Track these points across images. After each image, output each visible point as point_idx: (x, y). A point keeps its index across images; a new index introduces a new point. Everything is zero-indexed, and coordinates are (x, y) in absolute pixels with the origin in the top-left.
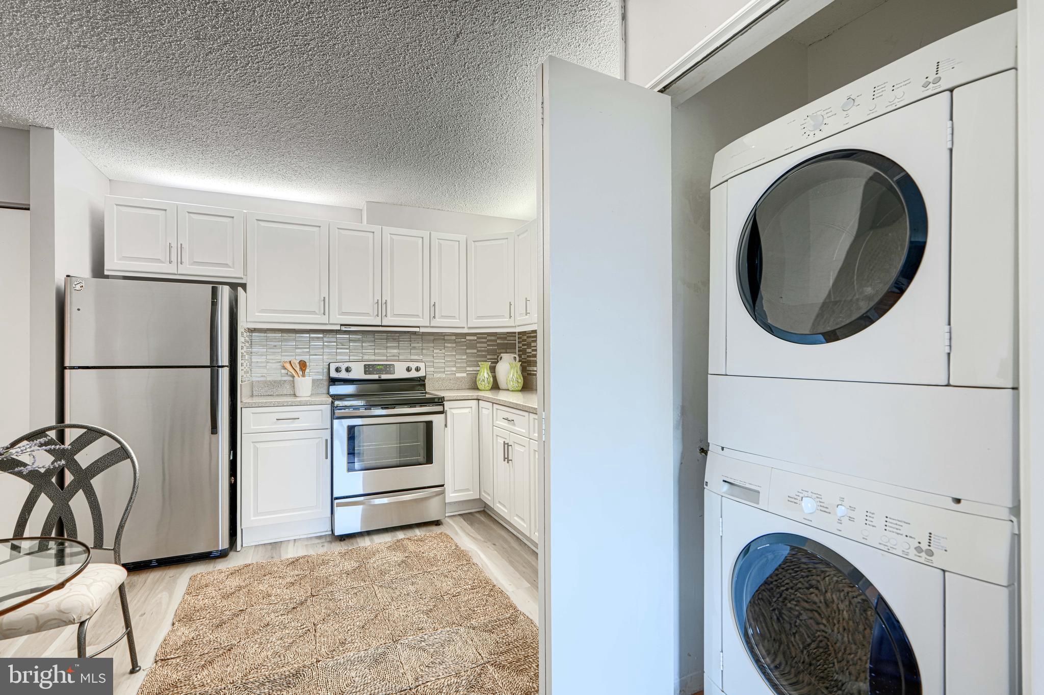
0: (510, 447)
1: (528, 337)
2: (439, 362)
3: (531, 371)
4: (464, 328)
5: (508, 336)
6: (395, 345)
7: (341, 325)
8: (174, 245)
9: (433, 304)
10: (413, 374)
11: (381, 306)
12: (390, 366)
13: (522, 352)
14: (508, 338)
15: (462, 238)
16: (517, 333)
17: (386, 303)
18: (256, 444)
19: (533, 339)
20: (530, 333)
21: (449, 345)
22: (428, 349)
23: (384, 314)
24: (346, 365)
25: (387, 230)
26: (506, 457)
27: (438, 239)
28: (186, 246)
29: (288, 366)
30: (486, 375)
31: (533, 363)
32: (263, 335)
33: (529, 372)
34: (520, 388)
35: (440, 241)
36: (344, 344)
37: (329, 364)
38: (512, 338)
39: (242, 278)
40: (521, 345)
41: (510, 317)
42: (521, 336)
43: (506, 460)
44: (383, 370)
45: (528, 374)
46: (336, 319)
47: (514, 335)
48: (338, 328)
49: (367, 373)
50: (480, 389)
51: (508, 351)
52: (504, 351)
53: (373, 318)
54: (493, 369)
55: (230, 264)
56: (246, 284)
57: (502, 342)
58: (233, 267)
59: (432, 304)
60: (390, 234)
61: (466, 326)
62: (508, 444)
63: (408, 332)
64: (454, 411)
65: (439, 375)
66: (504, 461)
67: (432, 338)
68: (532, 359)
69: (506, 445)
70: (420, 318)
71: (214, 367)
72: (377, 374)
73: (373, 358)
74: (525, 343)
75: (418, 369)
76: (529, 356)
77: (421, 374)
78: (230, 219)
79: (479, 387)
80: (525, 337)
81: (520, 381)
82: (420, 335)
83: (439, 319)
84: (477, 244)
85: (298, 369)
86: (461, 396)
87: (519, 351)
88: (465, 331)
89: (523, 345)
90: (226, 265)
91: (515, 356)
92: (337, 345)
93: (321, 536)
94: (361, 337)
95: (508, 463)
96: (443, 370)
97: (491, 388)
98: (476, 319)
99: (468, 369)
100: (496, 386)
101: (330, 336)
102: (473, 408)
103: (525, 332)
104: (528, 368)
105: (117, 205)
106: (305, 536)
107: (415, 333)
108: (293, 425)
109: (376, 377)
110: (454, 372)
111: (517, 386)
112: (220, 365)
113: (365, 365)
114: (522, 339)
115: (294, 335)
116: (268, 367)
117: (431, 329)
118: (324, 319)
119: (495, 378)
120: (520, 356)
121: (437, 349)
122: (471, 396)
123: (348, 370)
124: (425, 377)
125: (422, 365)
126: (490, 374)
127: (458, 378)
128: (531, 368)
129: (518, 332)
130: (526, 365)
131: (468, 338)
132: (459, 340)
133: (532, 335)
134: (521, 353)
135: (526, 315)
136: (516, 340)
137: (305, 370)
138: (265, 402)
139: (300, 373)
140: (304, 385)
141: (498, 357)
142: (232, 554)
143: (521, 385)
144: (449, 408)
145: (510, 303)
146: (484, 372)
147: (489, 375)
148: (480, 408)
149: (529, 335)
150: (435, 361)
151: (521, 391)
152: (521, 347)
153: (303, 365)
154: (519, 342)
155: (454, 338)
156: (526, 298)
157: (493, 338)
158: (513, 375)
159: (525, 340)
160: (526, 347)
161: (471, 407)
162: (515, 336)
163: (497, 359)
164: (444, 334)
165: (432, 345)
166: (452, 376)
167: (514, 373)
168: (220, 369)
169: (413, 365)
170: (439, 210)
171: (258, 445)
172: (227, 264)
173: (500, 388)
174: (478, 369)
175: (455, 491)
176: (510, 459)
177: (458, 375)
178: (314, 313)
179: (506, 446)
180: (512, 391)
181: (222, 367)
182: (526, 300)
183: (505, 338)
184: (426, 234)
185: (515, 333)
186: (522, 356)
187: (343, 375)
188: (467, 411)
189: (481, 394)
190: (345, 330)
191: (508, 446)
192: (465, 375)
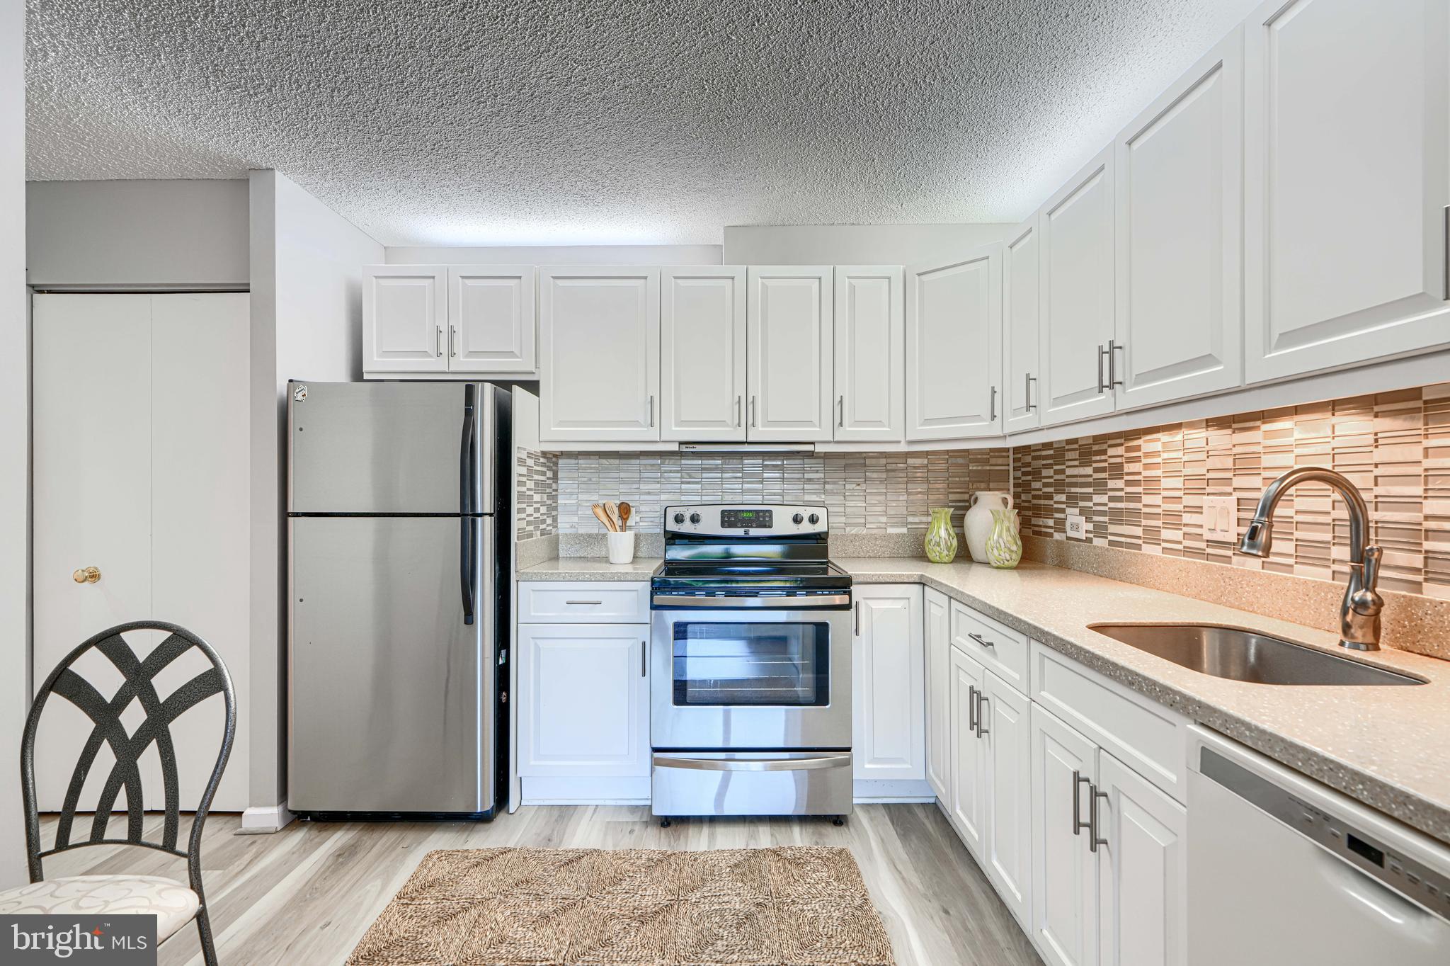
0: (984, 703)
1: (1034, 458)
2: (856, 505)
3: (1040, 526)
4: (899, 442)
5: (992, 457)
6: (777, 475)
7: (681, 443)
8: (444, 328)
9: (840, 399)
10: (806, 528)
11: (746, 406)
12: (764, 514)
13: (1022, 487)
14: (993, 461)
15: (896, 271)
16: (1011, 452)
17: (753, 402)
18: (538, 641)
19: (1045, 462)
20: (1040, 450)
21: (875, 475)
22: (834, 483)
23: (750, 421)
24: (692, 511)
25: (755, 270)
26: (975, 721)
27: (849, 278)
28: (459, 328)
29: (600, 512)
30: (943, 533)
31: (1046, 510)
32: (573, 461)
33: (1036, 529)
34: (1015, 563)
35: (853, 281)
36: (693, 475)
37: (666, 509)
38: (1000, 461)
39: (534, 373)
40: (1019, 474)
41: (993, 417)
42: (1020, 456)
43: (975, 727)
44: (753, 521)
45: (1035, 533)
46: (672, 433)
47: (1004, 454)
48: (675, 447)
49: (726, 524)
50: (932, 559)
51: (992, 485)
52: (983, 485)
53: (731, 429)
54: (958, 521)
55: (517, 352)
56: (537, 382)
57: (980, 468)
58: (521, 357)
59: (838, 399)
60: (761, 278)
61: (902, 439)
62: (979, 694)
63: (798, 452)
64: (874, 604)
65: (855, 531)
66: (972, 728)
67: (843, 462)
68: (1042, 502)
69: (975, 695)
70: (815, 426)
71: (468, 515)
72: (742, 527)
73: (738, 499)
74: (1029, 469)
75: (813, 520)
76: (1035, 497)
77: (820, 527)
78: (517, 281)
79: (929, 555)
80: (1028, 459)
81: (1014, 548)
82: (820, 458)
83: (850, 426)
84: (923, 277)
85: (615, 518)
86: (887, 575)
87: (1016, 485)
88: (903, 448)
89: (1024, 474)
90: (511, 354)
91: (1006, 496)
92: (682, 477)
93: (637, 806)
94: (720, 462)
95: (979, 736)
96: (863, 521)
97: (955, 557)
98: (922, 425)
99: (910, 519)
100: (964, 555)
101: (672, 462)
102: (912, 600)
103: (1029, 447)
104: (1034, 521)
105: (376, 277)
106: (613, 803)
107: (811, 455)
108: (594, 614)
109: (739, 532)
110: (883, 525)
111: (1008, 558)
112: (479, 512)
113: (723, 512)
114: (1022, 461)
115: (617, 461)
116: (579, 513)
117: (836, 445)
118: (653, 434)
119: (962, 539)
120: (1016, 496)
121: (852, 483)
122: (908, 576)
123: (695, 519)
124: (827, 533)
125: (821, 513)
126: (951, 531)
127: (890, 536)
128: (1041, 522)
129: (1014, 448)
130: (1030, 513)
131: (910, 461)
132: (894, 465)
133: (1044, 453)
134: (1020, 490)
135: (1028, 410)
136: (1009, 465)
137: (627, 519)
138: (552, 574)
139: (618, 522)
140: (621, 544)
141: (971, 496)
142: (502, 817)
143: (1016, 557)
144: (865, 598)
145: (993, 388)
146: (939, 527)
147: (949, 534)
148: (926, 602)
149: (1038, 453)
150: (849, 504)
151: (1016, 568)
152: (1020, 478)
153: (625, 510)
154: (1015, 469)
155: (883, 461)
156: (1028, 375)
157: (960, 461)
158: (1000, 536)
159: (1028, 465)
160: (1030, 478)
161: (909, 599)
162: (1008, 457)
163: (968, 501)
164: (865, 455)
165: (843, 475)
166: (882, 532)
167: (1001, 531)
168: (479, 518)
169: (806, 513)
170: (853, 224)
171: (540, 643)
172: (512, 352)
173: (974, 559)
174: (930, 519)
175: (875, 760)
176: (984, 727)
177: (891, 531)
178: (635, 423)
179: (976, 697)
180: (998, 568)
181: (481, 515)
182: (1029, 379)
183: (986, 462)
184: (825, 271)
185: (1007, 450)
186: (1022, 495)
187: (687, 528)
188: (899, 605)
189: (932, 572)
190: (689, 451)
191: (980, 699)
192: (904, 530)
